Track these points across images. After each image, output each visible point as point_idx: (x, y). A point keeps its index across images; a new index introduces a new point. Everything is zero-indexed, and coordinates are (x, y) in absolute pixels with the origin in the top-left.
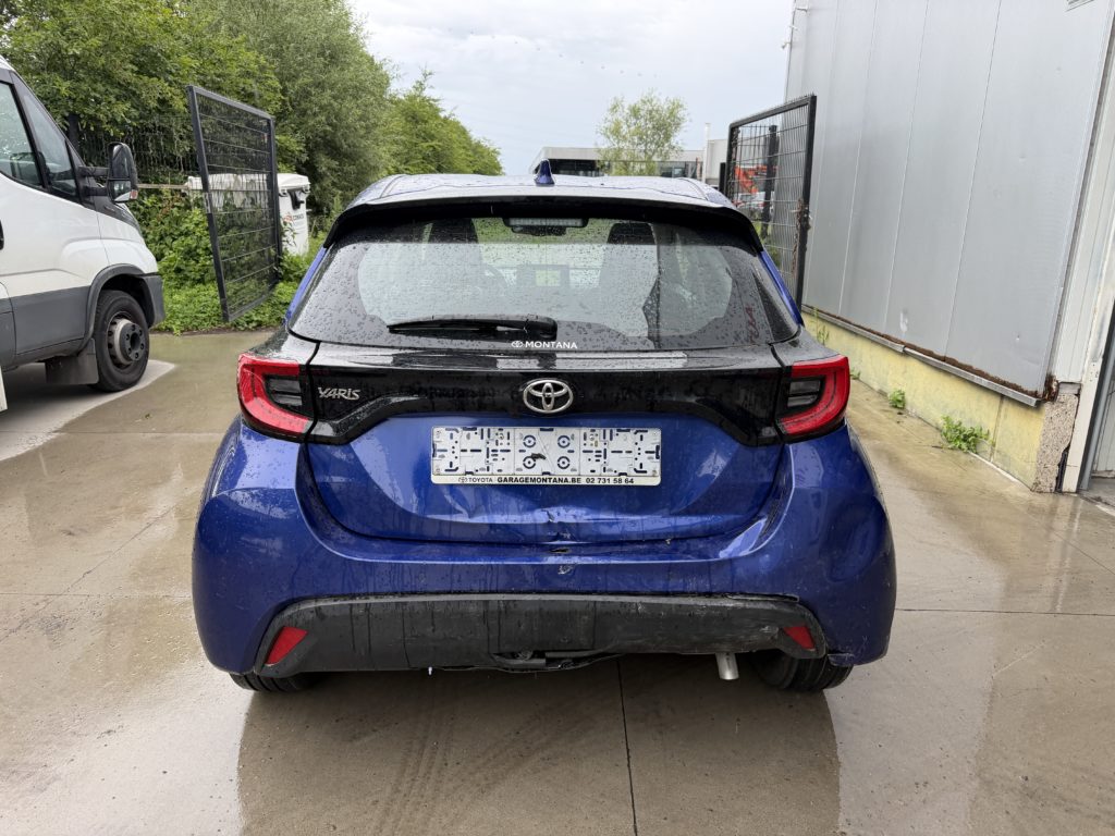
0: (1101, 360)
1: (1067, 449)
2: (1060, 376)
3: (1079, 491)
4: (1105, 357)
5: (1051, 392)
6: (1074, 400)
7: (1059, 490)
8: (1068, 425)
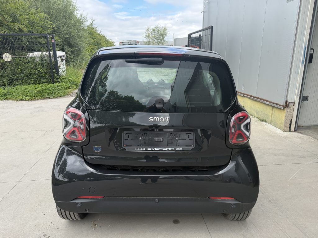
1: (291, 120)
2: (289, 100)
3: (295, 131)
4: (300, 95)
5: (287, 105)
6: (293, 107)
7: (290, 131)
8: (292, 113)
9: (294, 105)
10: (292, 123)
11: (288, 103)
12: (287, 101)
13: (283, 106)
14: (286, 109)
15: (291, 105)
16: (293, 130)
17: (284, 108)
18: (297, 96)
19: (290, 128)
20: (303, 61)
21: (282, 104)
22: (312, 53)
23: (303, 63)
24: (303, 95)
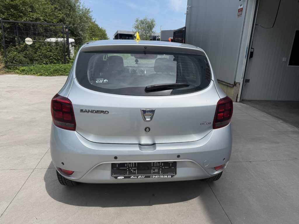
0: (243, 79)
1: (238, 94)
2: (237, 81)
3: (240, 102)
4: (244, 78)
5: (235, 84)
6: (239, 86)
7: (236, 102)
8: (238, 90)
9: (239, 85)
10: (238, 97)
11: (236, 83)
12: (235, 82)
13: (232, 85)
14: (234, 87)
15: (237, 85)
16: (239, 101)
17: (233, 86)
18: (242, 78)
19: (237, 100)
20: (246, 56)
21: (232, 84)
22: (253, 51)
23: (245, 57)
24: (246, 79)
